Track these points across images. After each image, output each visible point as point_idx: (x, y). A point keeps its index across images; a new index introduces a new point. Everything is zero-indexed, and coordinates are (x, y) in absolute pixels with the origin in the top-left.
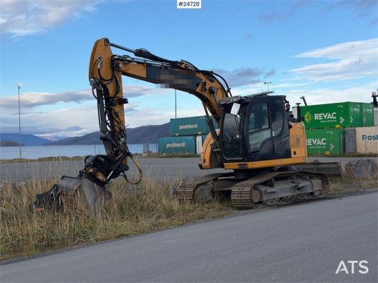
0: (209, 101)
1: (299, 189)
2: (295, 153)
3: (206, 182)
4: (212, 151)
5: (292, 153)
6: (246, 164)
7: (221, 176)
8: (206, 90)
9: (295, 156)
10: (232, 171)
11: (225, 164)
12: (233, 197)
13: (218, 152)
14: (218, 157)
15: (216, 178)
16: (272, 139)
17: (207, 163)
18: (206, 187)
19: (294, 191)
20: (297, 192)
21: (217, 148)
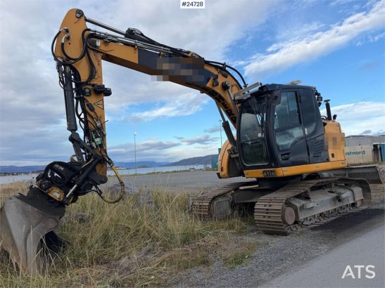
0: (223, 99)
1: (340, 200)
2: (333, 155)
3: (224, 194)
4: (230, 158)
5: (330, 156)
6: (274, 171)
7: (243, 186)
8: (217, 84)
9: (333, 159)
10: (255, 179)
11: (245, 172)
12: (258, 216)
13: (237, 158)
14: (237, 164)
15: (236, 187)
16: (305, 137)
17: (225, 171)
18: (224, 199)
19: (335, 204)
20: (339, 205)
21: (235, 153)
